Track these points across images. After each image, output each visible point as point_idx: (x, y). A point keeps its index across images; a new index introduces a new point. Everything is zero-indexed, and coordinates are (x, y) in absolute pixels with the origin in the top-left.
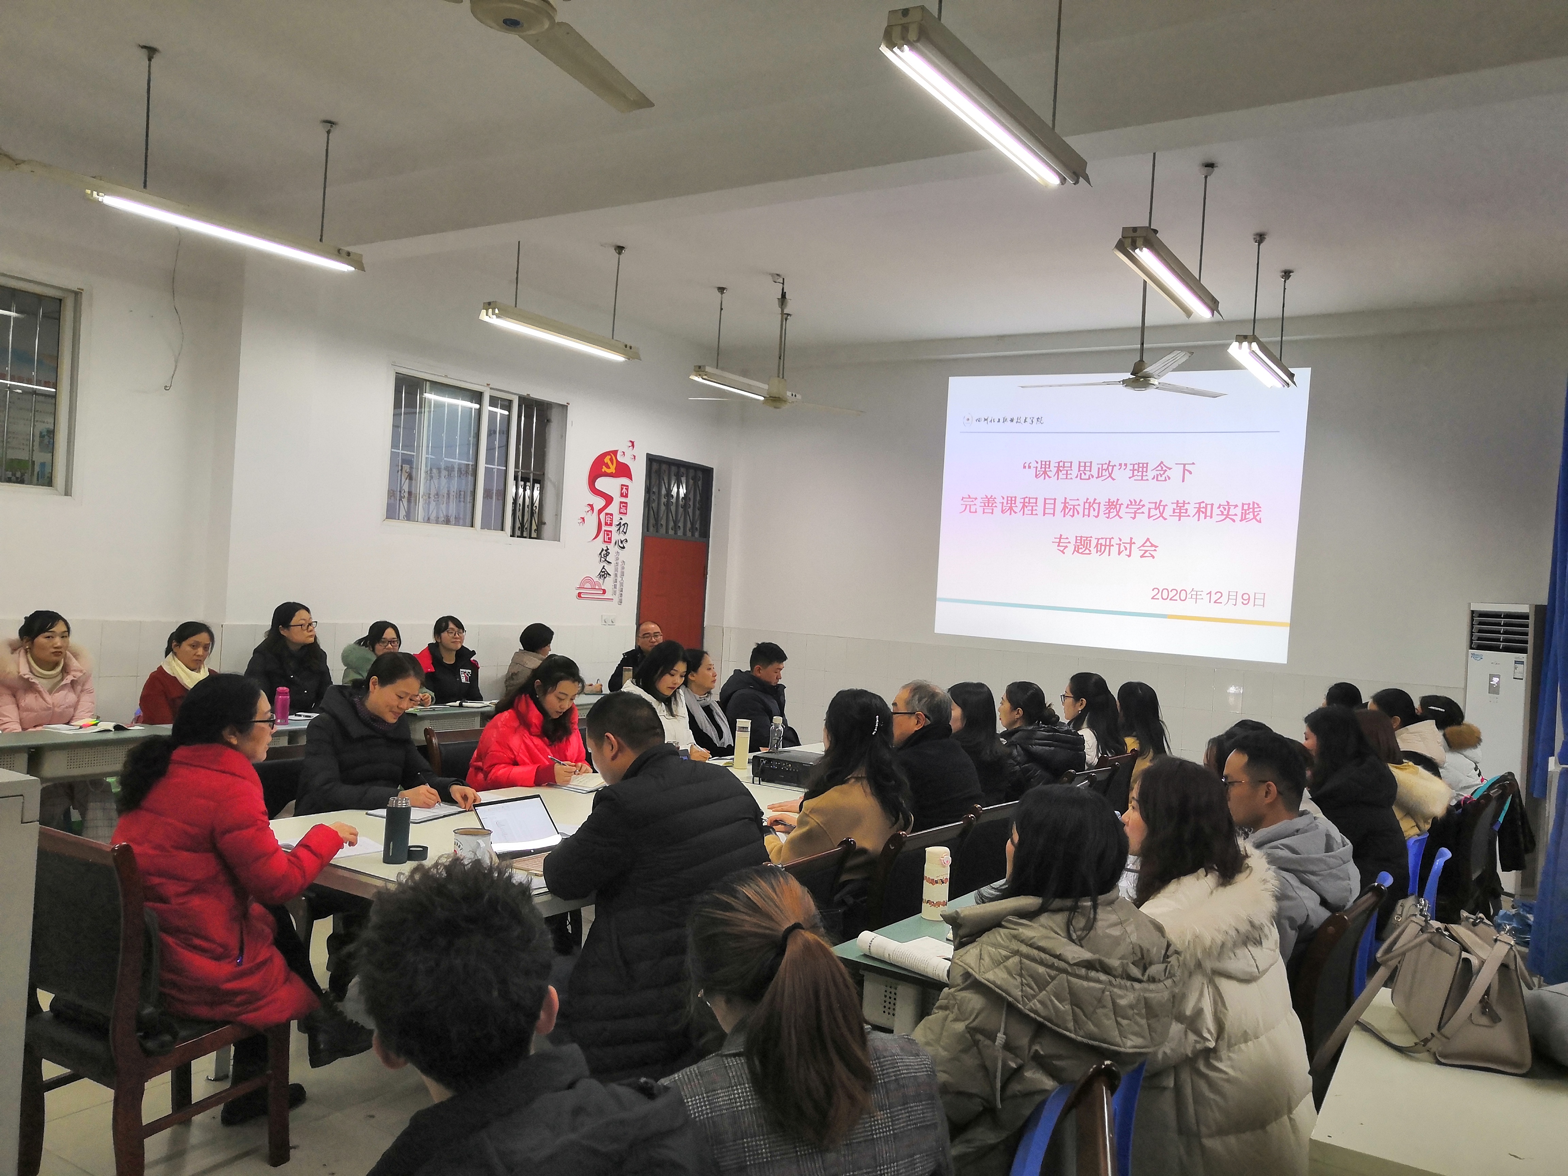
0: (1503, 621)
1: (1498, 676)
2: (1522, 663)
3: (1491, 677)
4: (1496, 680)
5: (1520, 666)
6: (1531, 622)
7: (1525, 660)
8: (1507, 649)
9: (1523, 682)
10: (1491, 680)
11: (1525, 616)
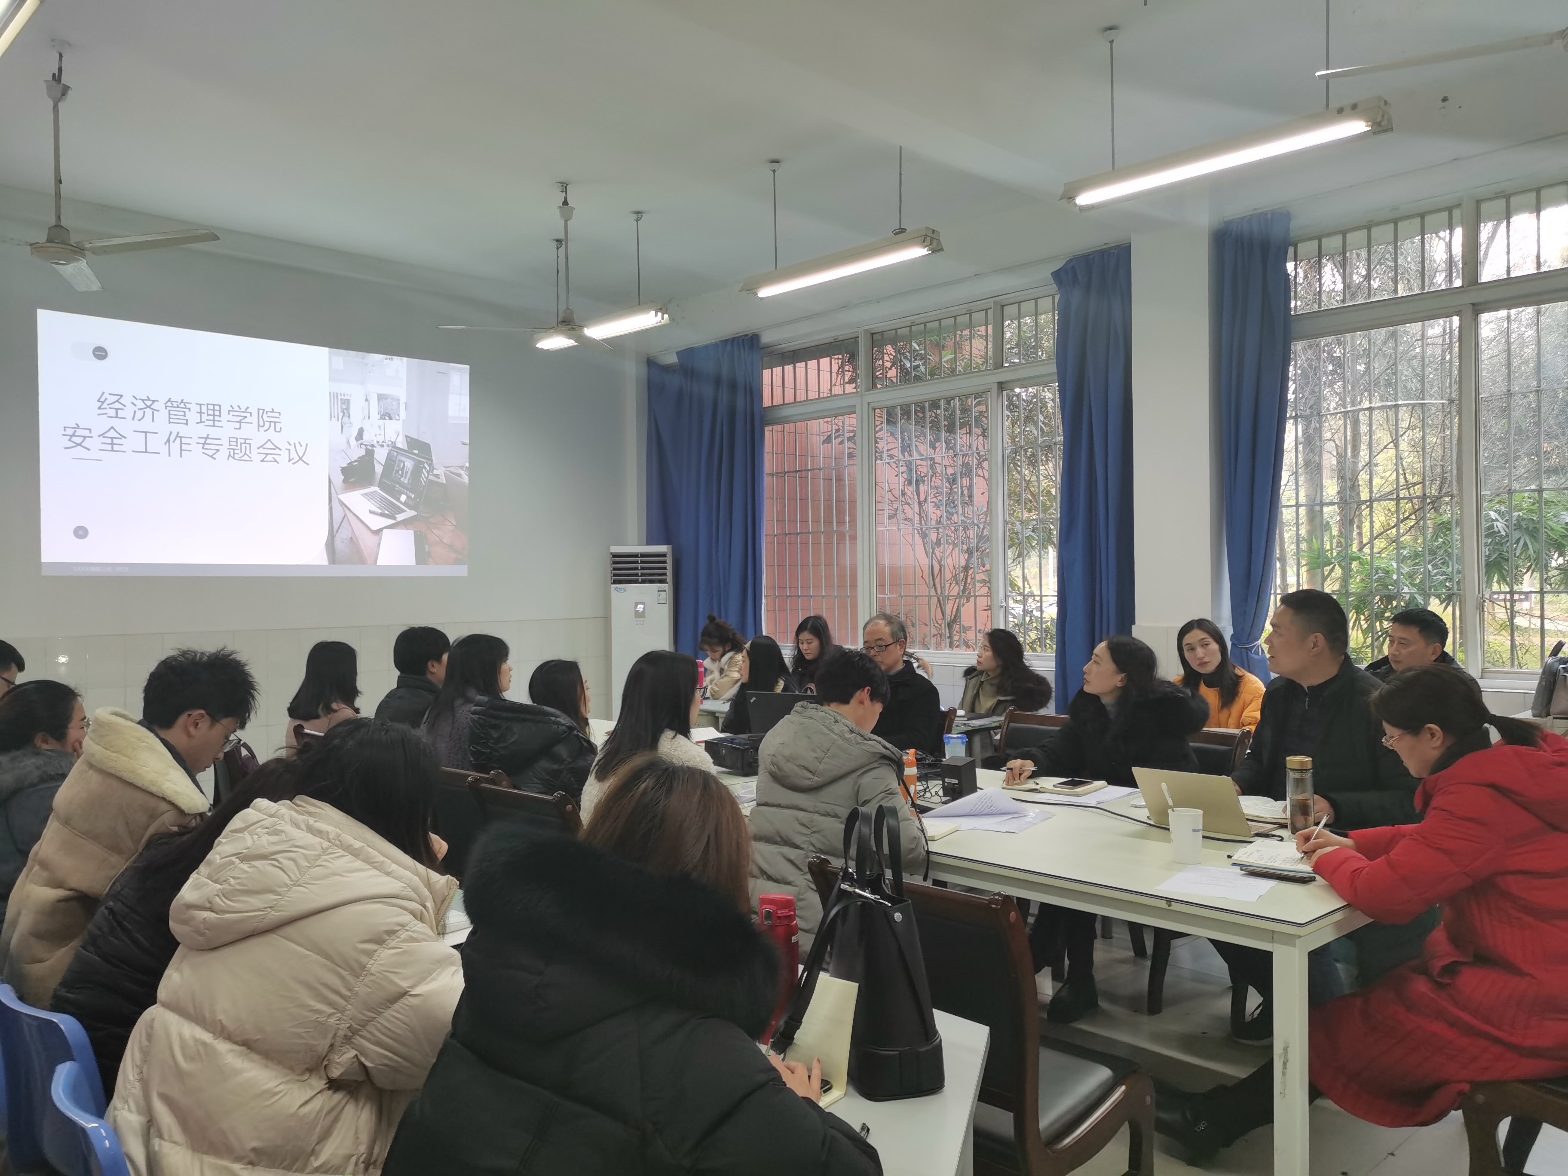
0: (639, 559)
1: (643, 603)
2: (665, 591)
3: (636, 604)
4: (640, 608)
5: (663, 594)
6: (669, 559)
7: (667, 589)
8: (643, 582)
9: (666, 607)
10: (636, 607)
11: (664, 555)
